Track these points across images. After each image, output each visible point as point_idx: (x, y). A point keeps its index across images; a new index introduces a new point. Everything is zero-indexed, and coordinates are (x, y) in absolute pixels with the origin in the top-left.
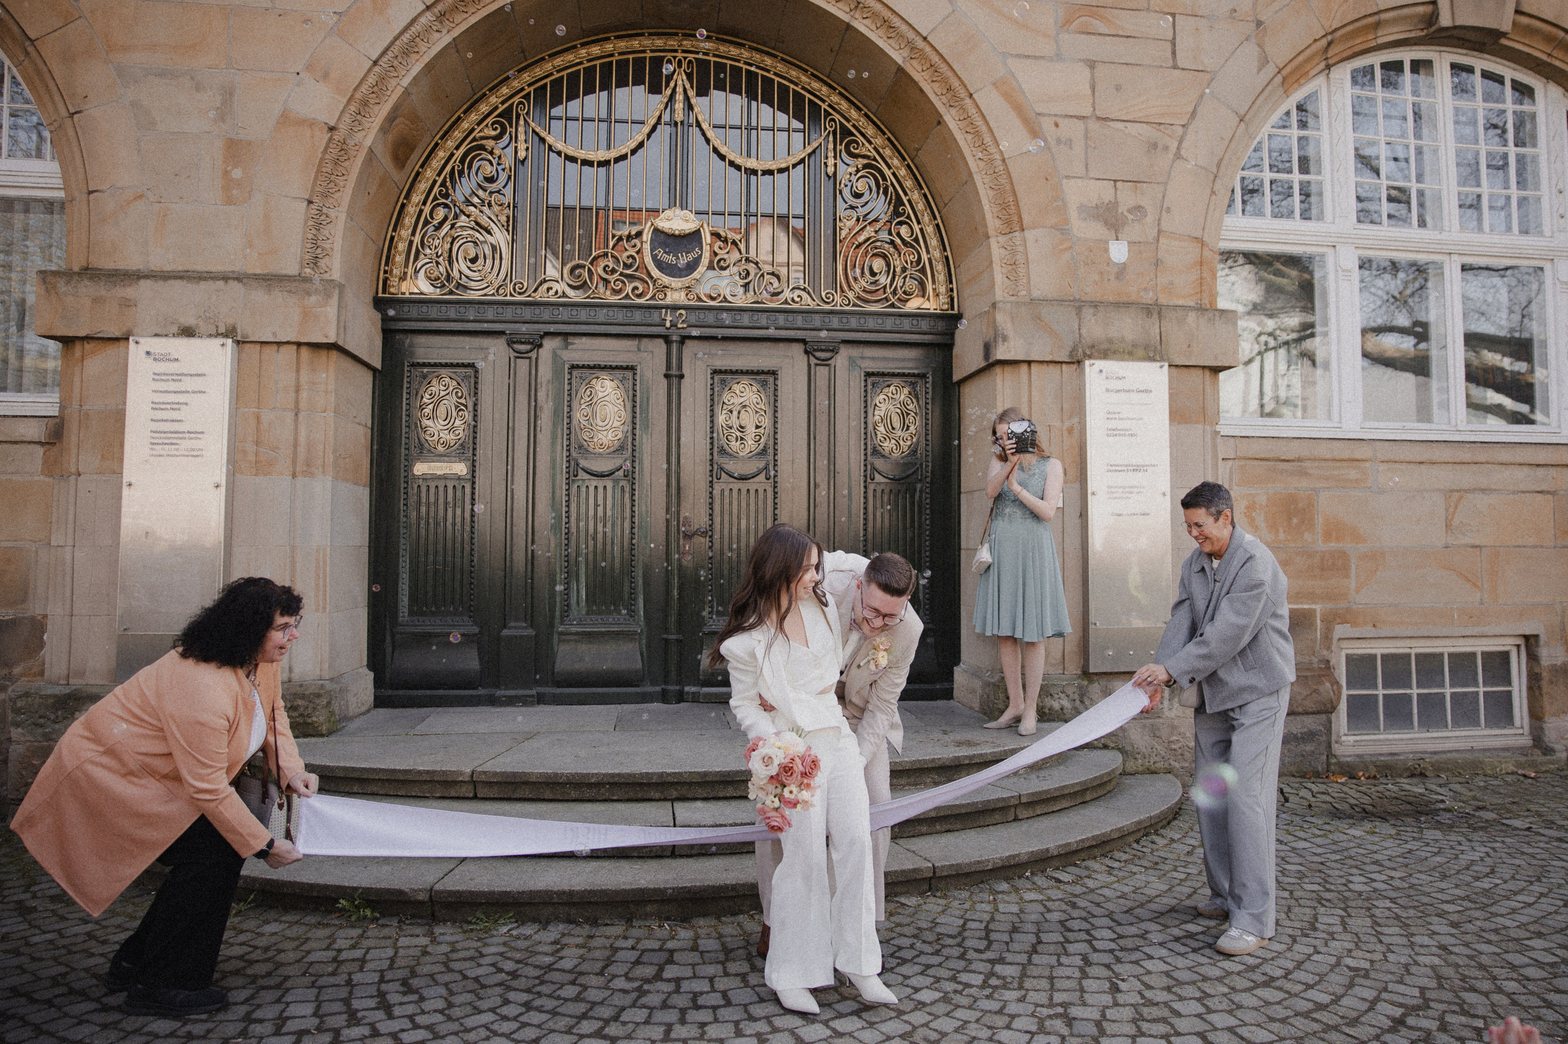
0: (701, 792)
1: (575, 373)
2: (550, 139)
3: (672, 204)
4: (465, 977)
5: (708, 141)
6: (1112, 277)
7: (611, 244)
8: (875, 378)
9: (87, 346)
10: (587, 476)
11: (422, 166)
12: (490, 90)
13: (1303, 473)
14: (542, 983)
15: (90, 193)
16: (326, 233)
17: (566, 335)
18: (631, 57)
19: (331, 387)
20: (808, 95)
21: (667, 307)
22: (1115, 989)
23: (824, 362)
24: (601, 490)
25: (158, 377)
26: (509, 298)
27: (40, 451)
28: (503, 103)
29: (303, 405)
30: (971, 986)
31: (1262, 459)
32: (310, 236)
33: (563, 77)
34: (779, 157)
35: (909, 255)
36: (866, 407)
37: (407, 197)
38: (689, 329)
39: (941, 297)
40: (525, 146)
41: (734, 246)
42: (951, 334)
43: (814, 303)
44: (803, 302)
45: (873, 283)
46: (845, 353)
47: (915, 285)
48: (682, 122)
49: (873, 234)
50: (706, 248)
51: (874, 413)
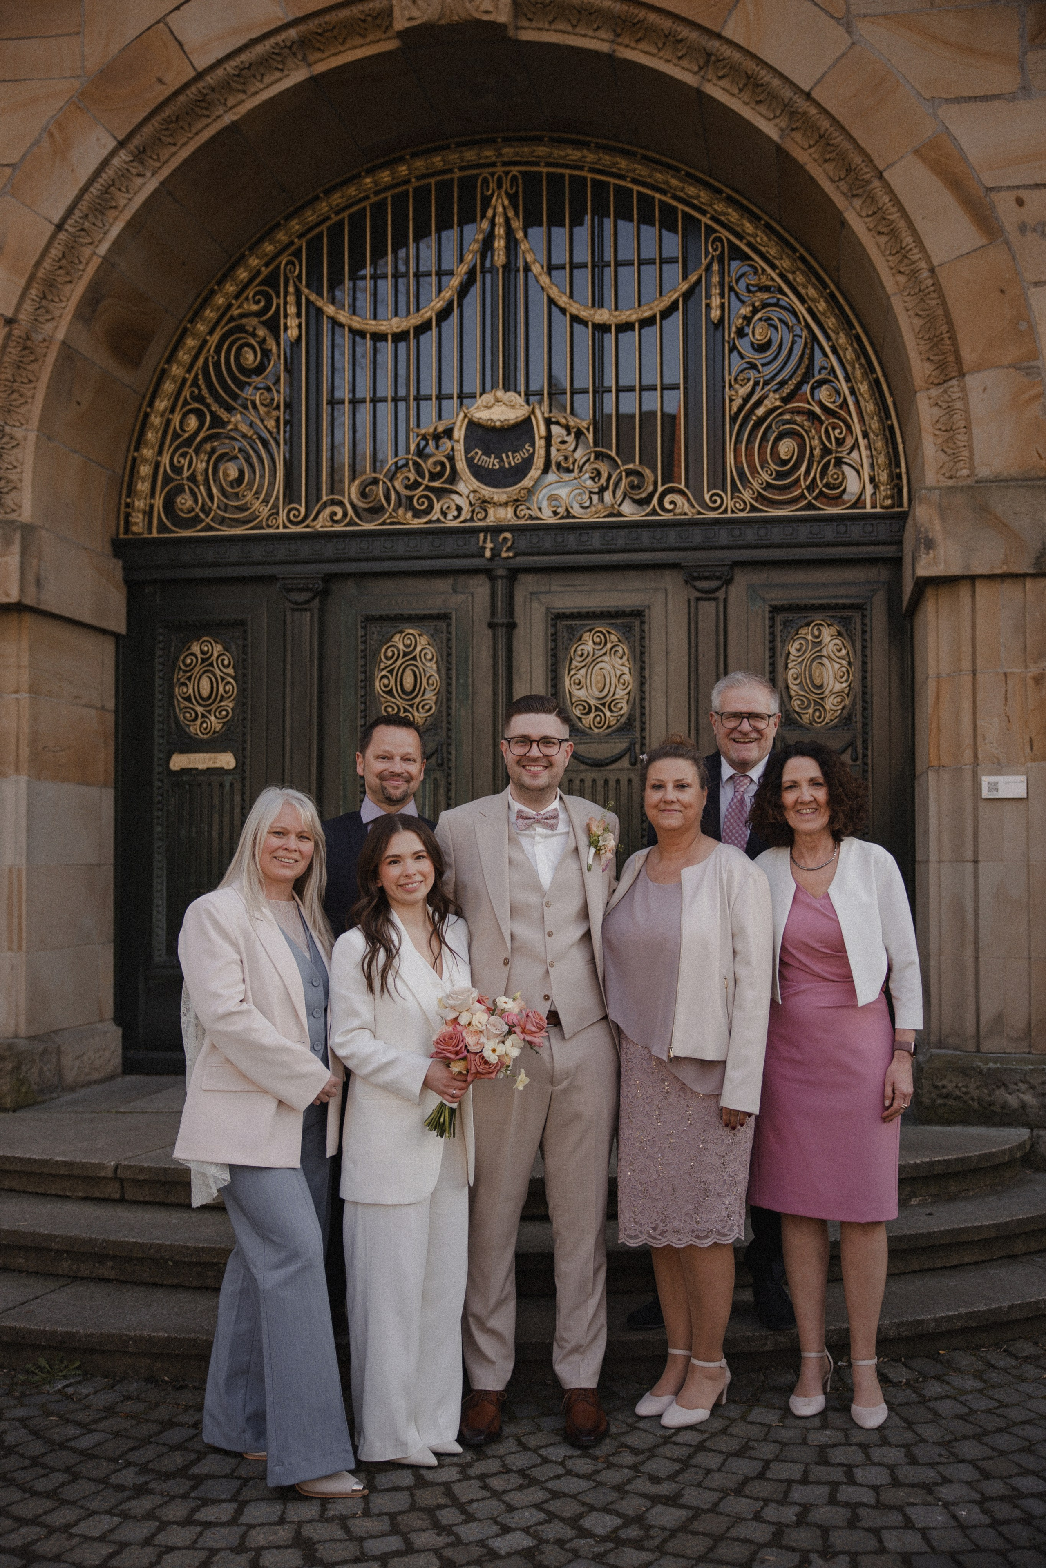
1: (374, 628)
2: (330, 310)
3: (494, 385)
5: (543, 288)
7: (413, 447)
8: (787, 615)
11: (168, 361)
12: (251, 249)
17: (361, 576)
18: (433, 181)
20: (680, 206)
21: (486, 530)
23: (708, 595)
26: (282, 530)
28: (267, 265)
33: (343, 220)
34: (643, 303)
35: (834, 429)
36: (772, 657)
37: (151, 404)
38: (518, 558)
39: (882, 488)
40: (297, 322)
41: (582, 437)
42: (900, 543)
43: (694, 511)
44: (678, 511)
45: (780, 476)
46: (742, 581)
47: (843, 474)
48: (504, 267)
49: (778, 403)
50: (540, 443)
51: (786, 664)
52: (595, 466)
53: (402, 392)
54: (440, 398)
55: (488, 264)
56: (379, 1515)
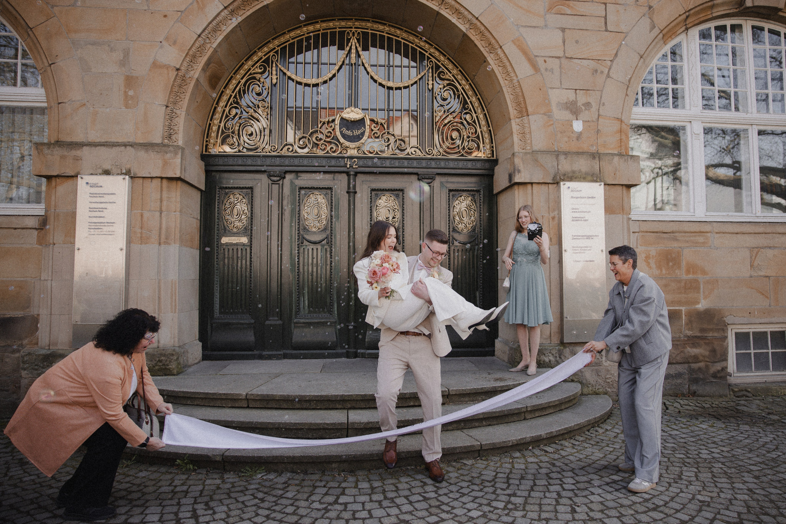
0: (362, 405)
1: (303, 192)
2: (288, 74)
3: (350, 105)
4: (238, 501)
5: (368, 73)
6: (574, 139)
7: (319, 126)
8: (454, 193)
9: (58, 180)
10: (307, 243)
11: (225, 88)
12: (259, 49)
13: (676, 239)
14: (276, 505)
15: (59, 103)
16: (175, 122)
17: (297, 172)
18: (329, 31)
19: (178, 200)
20: (418, 49)
21: (348, 158)
22: (574, 511)
23: (427, 184)
24: (315, 251)
25: (93, 195)
26: (268, 154)
27: (35, 233)
28: (265, 55)
29: (164, 208)
30: (498, 509)
31: (653, 232)
32: (167, 124)
33: (295, 41)
34: (402, 81)
35: (471, 130)
36: (449, 207)
37: (217, 103)
38: (359, 168)
39: (487, 151)
40: (276, 77)
41: (383, 127)
42: (493, 170)
43: (422, 155)
44: (417, 154)
45: (452, 144)
46: (439, 180)
47: (473, 145)
49: (451, 120)
50: (367, 127)
51: (454, 210)
52: (387, 137)
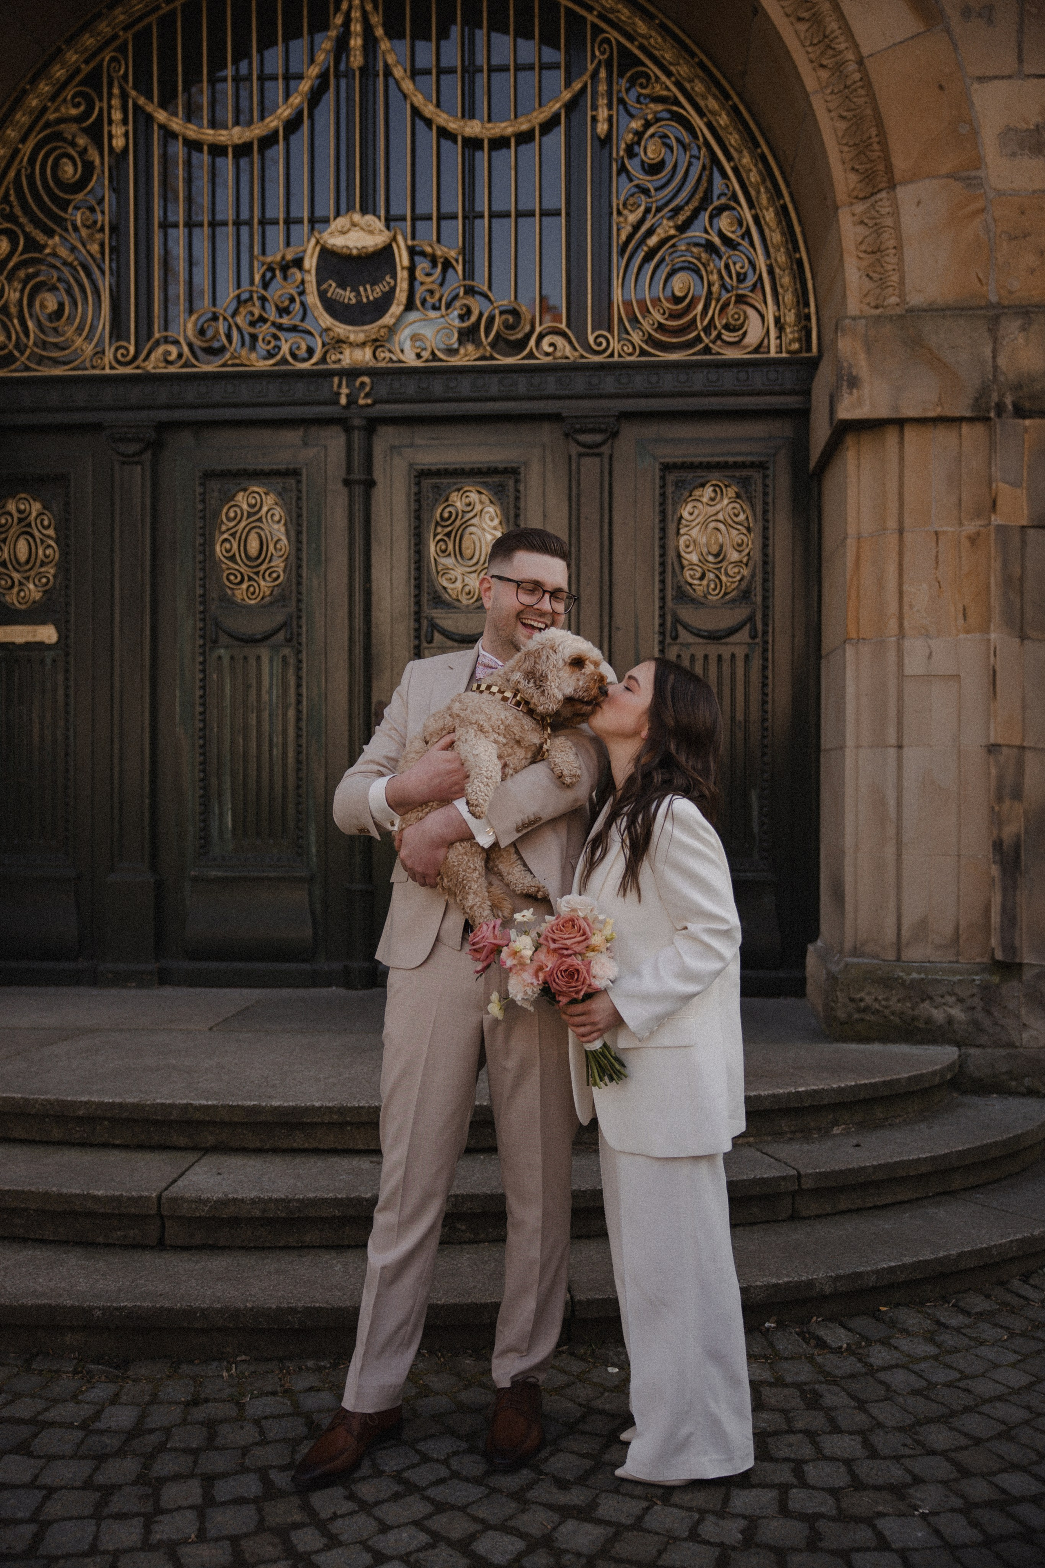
1: (215, 485)
2: (161, 116)
3: (350, 208)
5: (405, 96)
7: (257, 278)
8: (681, 474)
10: (231, 643)
12: (69, 42)
17: (197, 425)
20: (563, 2)
21: (341, 373)
23: (592, 450)
24: (252, 665)
26: (108, 371)
28: (86, 62)
33: (175, 9)
34: (519, 113)
35: (735, 264)
36: (663, 520)
38: (378, 407)
39: (788, 330)
40: (123, 129)
41: (450, 271)
42: (807, 393)
43: (576, 354)
44: (558, 354)
45: (673, 316)
46: (630, 433)
47: (745, 313)
48: (361, 69)
49: (672, 232)
50: (402, 275)
51: (678, 529)
52: (465, 301)
53: (245, 215)
54: (288, 222)
55: (342, 67)
56: (217, 1540)
